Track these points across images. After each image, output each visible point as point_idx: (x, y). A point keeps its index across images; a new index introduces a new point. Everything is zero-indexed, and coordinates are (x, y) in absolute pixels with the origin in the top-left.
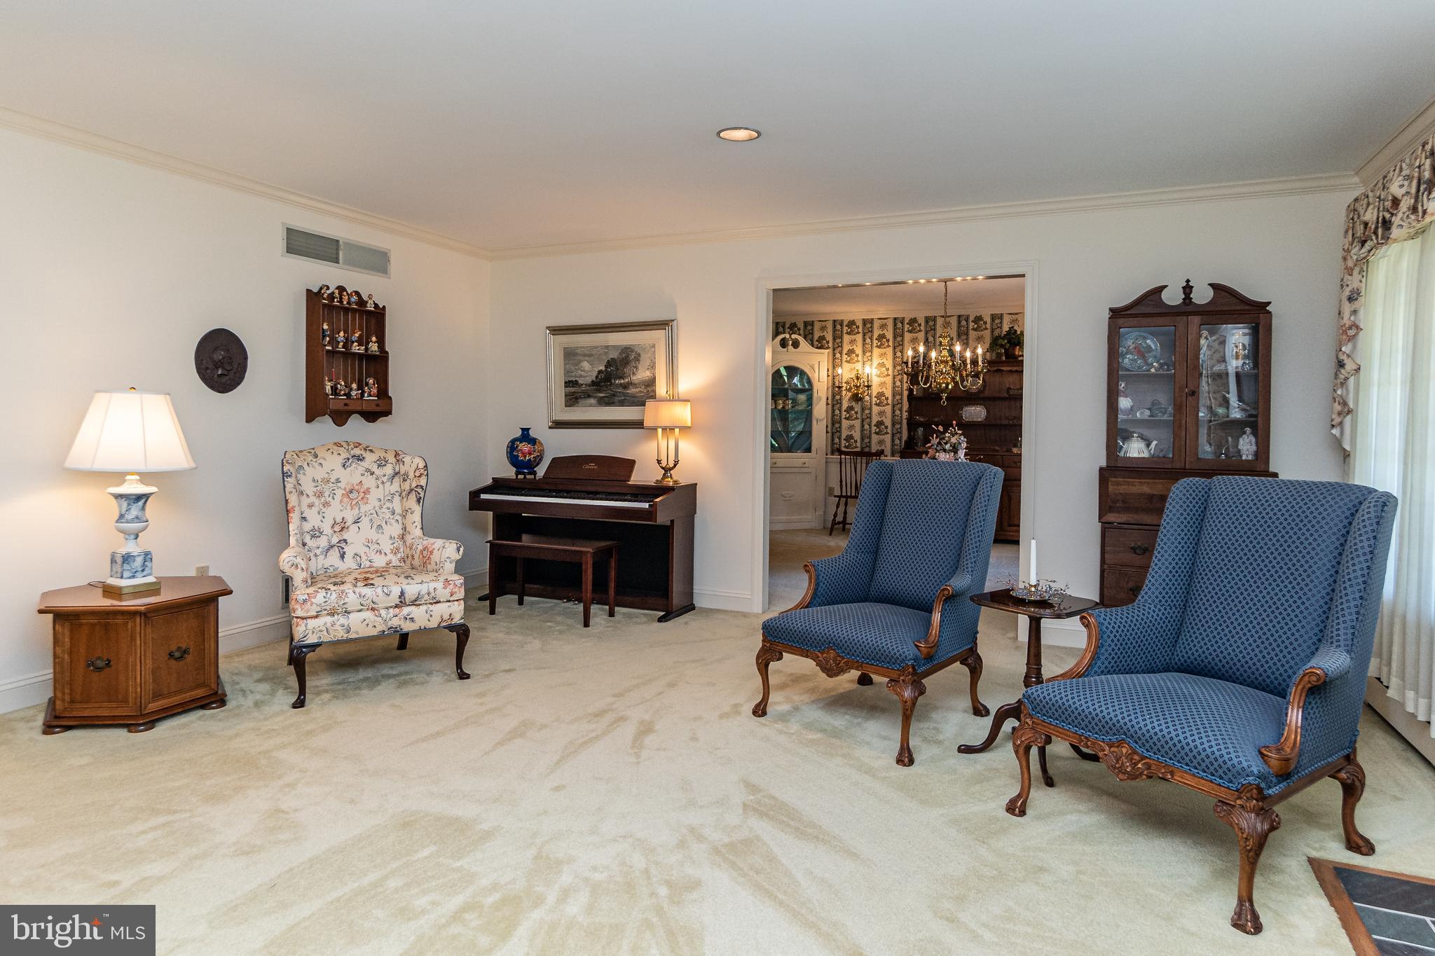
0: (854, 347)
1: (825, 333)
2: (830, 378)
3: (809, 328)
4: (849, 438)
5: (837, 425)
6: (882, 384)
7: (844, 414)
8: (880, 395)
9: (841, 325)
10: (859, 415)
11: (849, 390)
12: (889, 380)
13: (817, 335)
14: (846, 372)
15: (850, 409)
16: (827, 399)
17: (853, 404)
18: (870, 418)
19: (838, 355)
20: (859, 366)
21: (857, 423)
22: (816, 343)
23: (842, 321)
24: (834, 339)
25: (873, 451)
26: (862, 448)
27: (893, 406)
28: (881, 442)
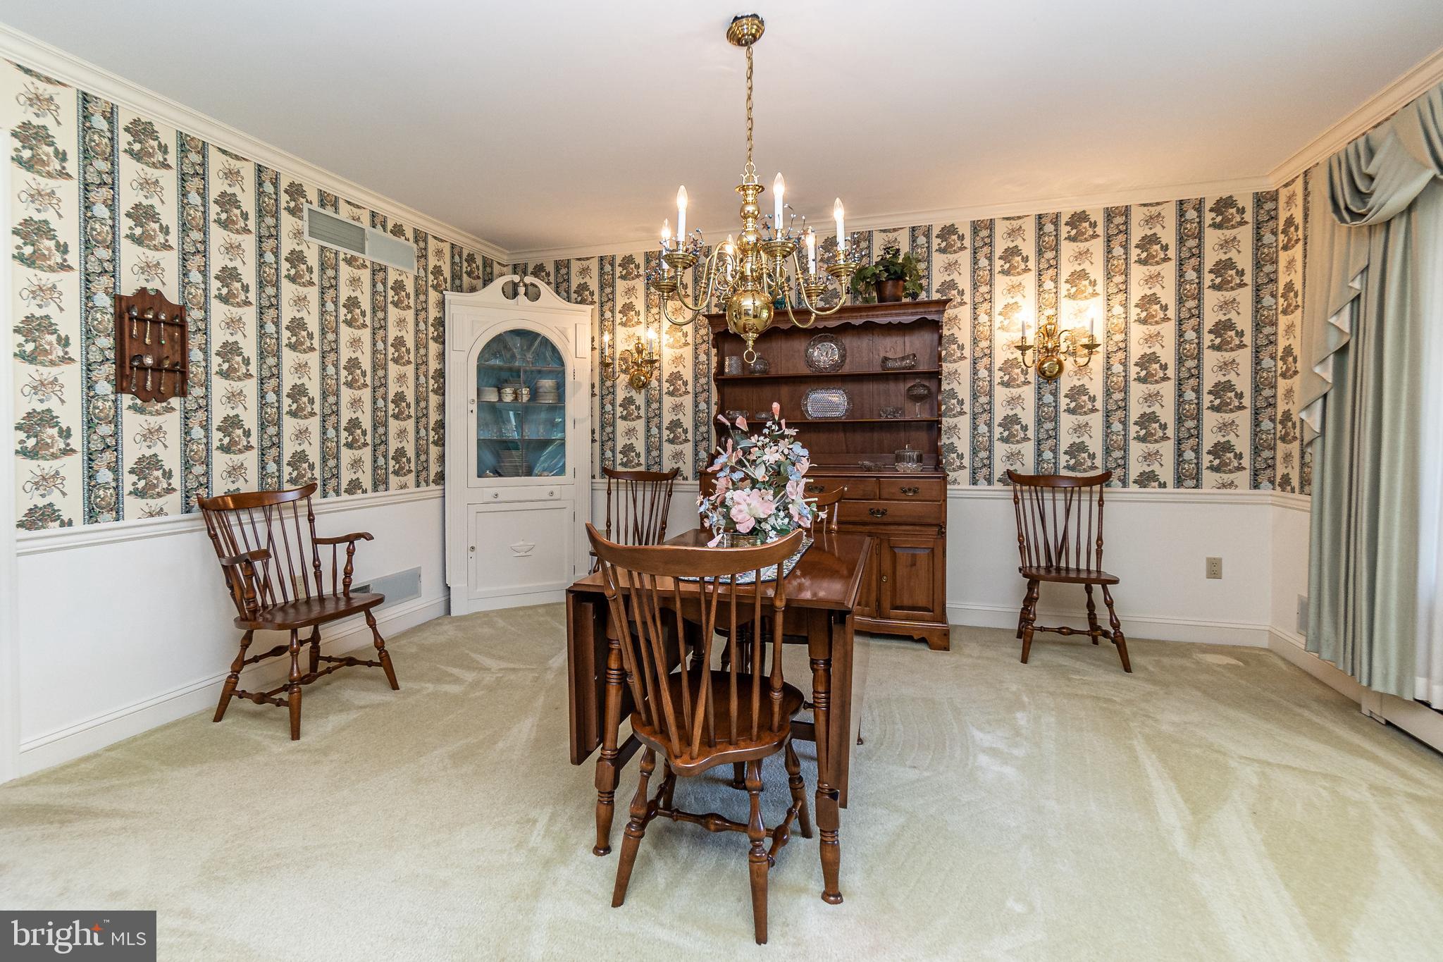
0: (633, 299)
1: (587, 279)
2: (597, 352)
3: (563, 271)
4: (628, 449)
5: (609, 429)
6: (678, 360)
7: (619, 410)
8: (675, 377)
9: (612, 265)
10: (642, 412)
11: (625, 371)
12: (688, 352)
13: (575, 281)
14: (623, 341)
15: (628, 401)
16: (593, 386)
17: (633, 393)
18: (660, 416)
19: (608, 315)
20: (640, 331)
21: (640, 425)
22: (574, 296)
23: (613, 258)
24: (602, 288)
25: (666, 470)
26: (648, 466)
27: (696, 395)
28: (678, 456)
